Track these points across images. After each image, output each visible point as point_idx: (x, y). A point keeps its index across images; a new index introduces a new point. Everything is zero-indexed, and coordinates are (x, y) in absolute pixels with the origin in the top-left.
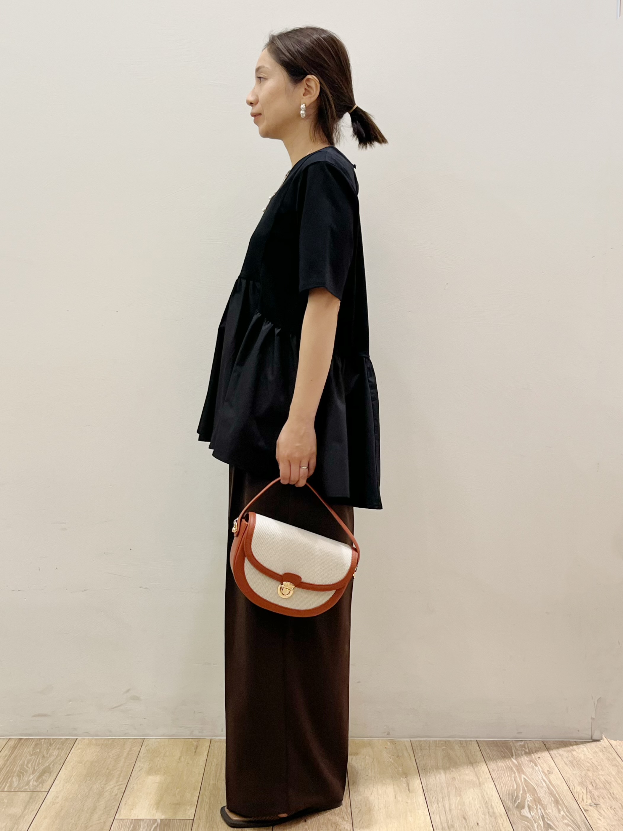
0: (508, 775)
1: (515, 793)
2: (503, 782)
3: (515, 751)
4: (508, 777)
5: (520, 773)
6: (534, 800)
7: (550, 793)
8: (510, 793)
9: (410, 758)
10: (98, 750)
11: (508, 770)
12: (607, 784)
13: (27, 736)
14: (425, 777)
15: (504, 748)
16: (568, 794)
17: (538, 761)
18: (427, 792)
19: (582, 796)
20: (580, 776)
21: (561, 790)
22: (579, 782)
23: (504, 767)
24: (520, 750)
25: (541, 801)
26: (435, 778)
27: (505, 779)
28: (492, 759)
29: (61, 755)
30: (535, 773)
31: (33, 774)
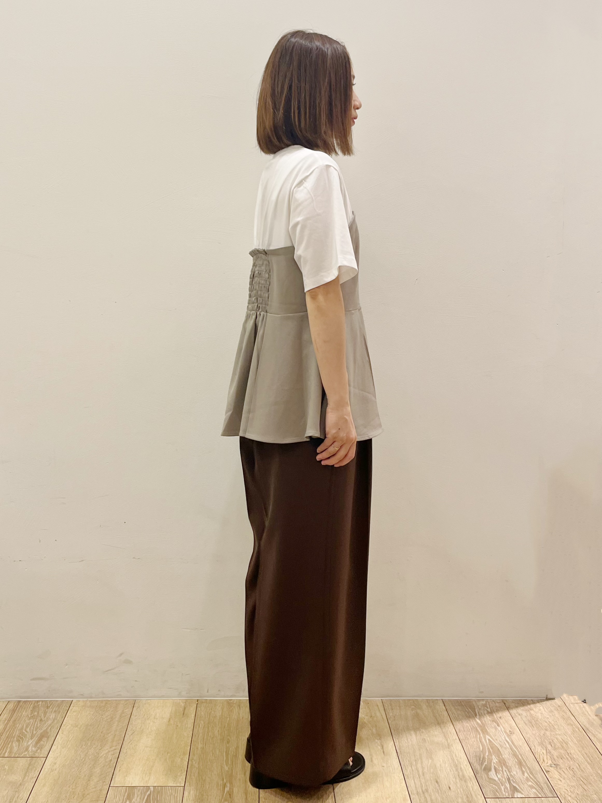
0: (473, 736)
1: (481, 755)
2: (470, 744)
3: (480, 711)
4: (474, 738)
5: (484, 733)
6: (500, 762)
7: (514, 755)
8: (477, 755)
9: (383, 718)
10: (92, 713)
11: (473, 731)
12: (564, 743)
13: (25, 699)
14: (397, 739)
15: (470, 708)
16: (530, 755)
17: (500, 721)
18: (400, 755)
19: (543, 757)
20: (539, 736)
21: (523, 751)
22: (539, 742)
23: (470, 728)
24: (484, 709)
25: (506, 763)
26: (407, 740)
27: (471, 740)
28: (458, 719)
29: (58, 719)
30: (499, 733)
31: (32, 739)
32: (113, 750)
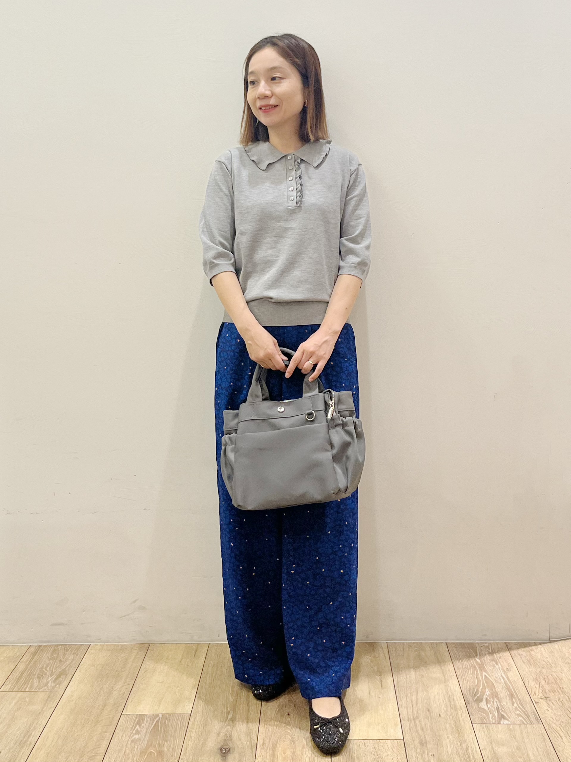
1: (475, 688)
2: (465, 679)
3: (480, 651)
4: (471, 674)
5: (481, 671)
6: (492, 694)
7: (507, 689)
8: (471, 688)
9: (386, 658)
10: (109, 655)
11: (471, 668)
12: (558, 679)
13: (46, 643)
14: (397, 675)
15: (470, 649)
16: (522, 689)
17: (500, 660)
18: (397, 688)
19: (535, 690)
20: (535, 673)
21: (517, 685)
22: (533, 678)
23: (468, 666)
24: (484, 651)
25: (498, 695)
26: (406, 675)
27: (468, 676)
28: (458, 658)
29: (76, 659)
30: (496, 671)
31: (51, 676)
32: (126, 686)
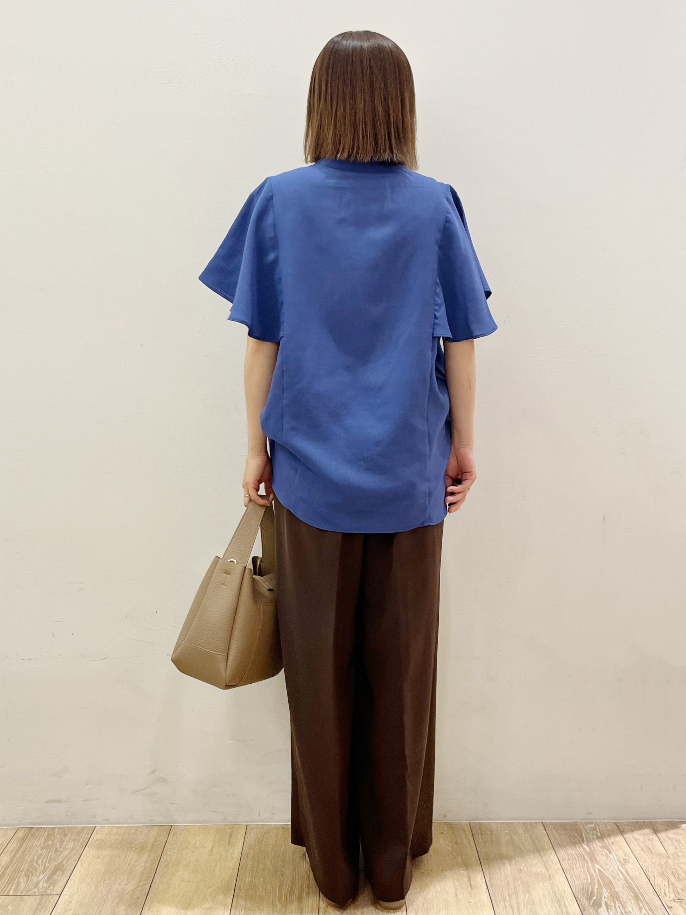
0: (580, 865)
1: (589, 888)
2: (575, 873)
3: (587, 836)
4: (581, 868)
5: (593, 863)
6: (612, 895)
7: (629, 888)
8: (584, 887)
9: (470, 845)
11: (580, 859)
13: (39, 825)
14: (488, 869)
15: (574, 832)
16: (648, 888)
17: (613, 847)
18: (491, 889)
19: (665, 890)
20: (660, 865)
21: (640, 883)
22: (659, 872)
23: (575, 856)
24: (591, 833)
25: (619, 897)
26: (500, 869)
27: (577, 870)
28: (560, 846)
29: (77, 849)
30: (610, 861)
31: (43, 873)
32: (142, 886)
